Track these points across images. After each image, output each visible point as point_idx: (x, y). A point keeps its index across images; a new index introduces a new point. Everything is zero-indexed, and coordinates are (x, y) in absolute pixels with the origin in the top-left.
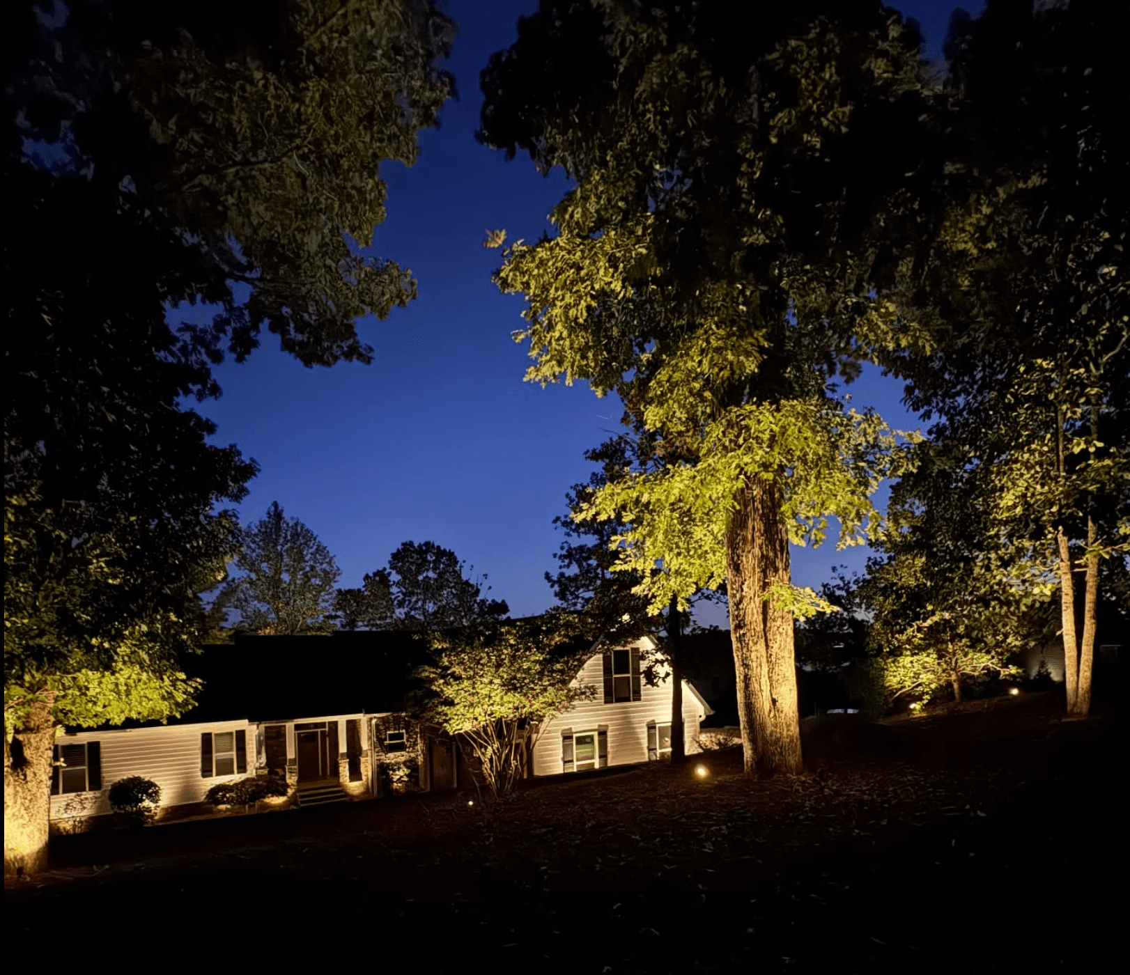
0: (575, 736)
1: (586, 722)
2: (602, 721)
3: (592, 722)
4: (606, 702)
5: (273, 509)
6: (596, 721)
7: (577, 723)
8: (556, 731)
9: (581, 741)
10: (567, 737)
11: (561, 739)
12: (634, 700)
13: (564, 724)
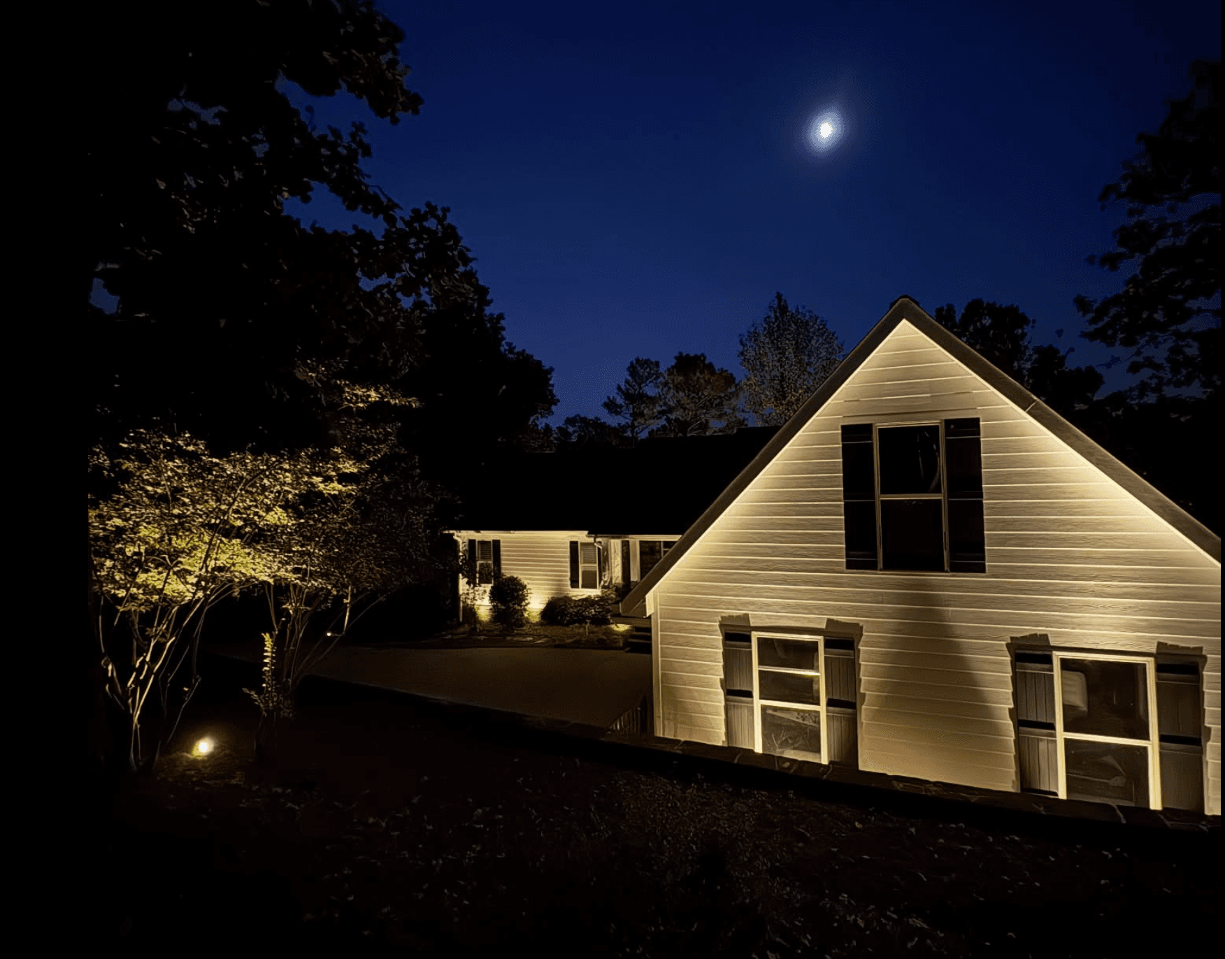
0: (755, 635)
1: (785, 608)
2: (840, 611)
3: (808, 609)
4: (851, 565)
5: (776, 302)
6: (820, 610)
7: (763, 607)
8: (709, 617)
9: (772, 651)
10: (735, 635)
11: (719, 637)
12: (956, 568)
13: (730, 604)
